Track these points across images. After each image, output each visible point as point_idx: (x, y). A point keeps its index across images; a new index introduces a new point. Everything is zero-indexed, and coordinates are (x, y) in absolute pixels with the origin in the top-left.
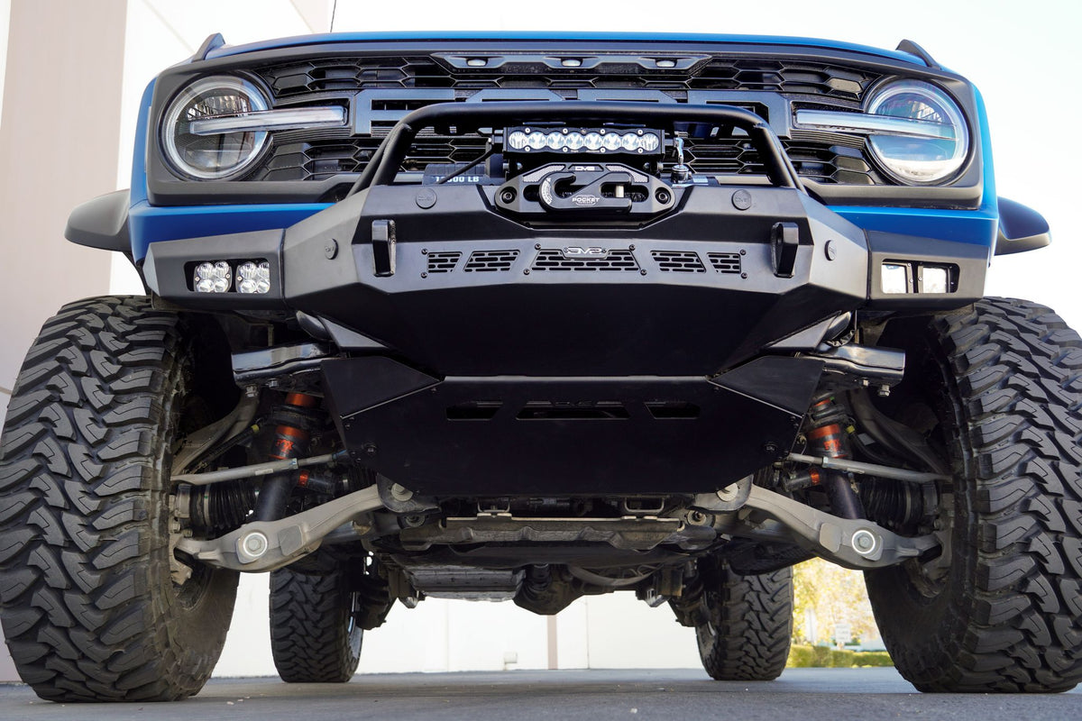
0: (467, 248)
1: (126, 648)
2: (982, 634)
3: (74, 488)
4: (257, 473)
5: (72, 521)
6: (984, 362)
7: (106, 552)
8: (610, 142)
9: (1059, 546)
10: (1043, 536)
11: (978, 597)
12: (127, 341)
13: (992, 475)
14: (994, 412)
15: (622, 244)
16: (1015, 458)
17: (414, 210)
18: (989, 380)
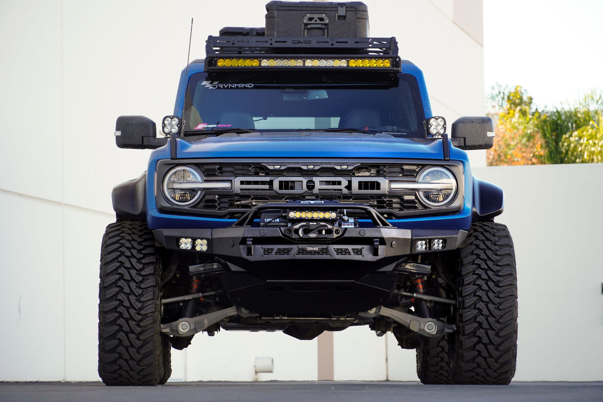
0: (276, 247)
1: (147, 367)
2: (463, 364)
3: (132, 311)
4: (186, 299)
5: (132, 323)
6: (469, 263)
7: (144, 334)
8: (321, 215)
9: (487, 334)
10: (481, 330)
11: (460, 351)
12: (142, 253)
13: (465, 308)
14: (468, 284)
15: (325, 246)
16: (472, 302)
17: (259, 235)
18: (468, 271)
